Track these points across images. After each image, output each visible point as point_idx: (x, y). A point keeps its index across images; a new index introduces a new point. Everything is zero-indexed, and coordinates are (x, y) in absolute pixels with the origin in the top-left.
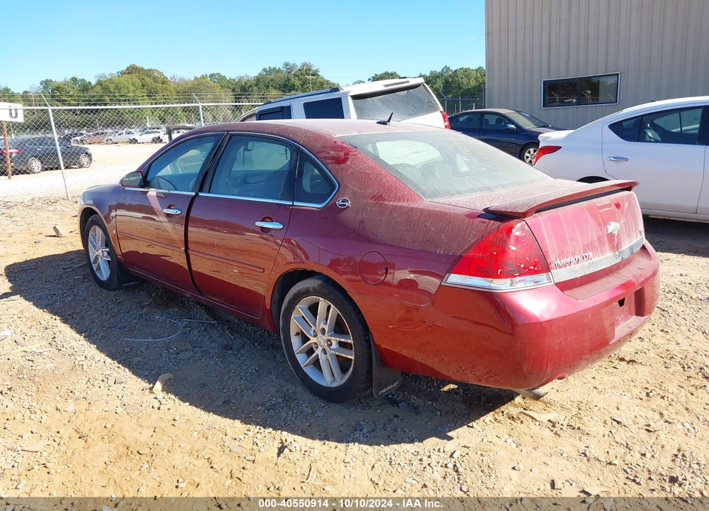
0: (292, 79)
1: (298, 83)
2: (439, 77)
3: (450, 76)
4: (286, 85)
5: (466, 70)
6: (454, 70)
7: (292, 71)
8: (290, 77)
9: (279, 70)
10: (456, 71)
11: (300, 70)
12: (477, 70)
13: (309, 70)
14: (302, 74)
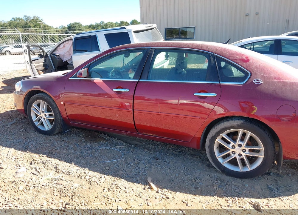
0: (29, 24)
1: (32, 25)
2: (99, 25)
3: (104, 25)
4: (26, 26)
5: (111, 23)
6: (106, 23)
7: (28, 20)
8: (27, 23)
9: (21, 19)
10: (107, 23)
11: (33, 19)
12: (116, 23)
13: (38, 19)
14: (34, 21)
